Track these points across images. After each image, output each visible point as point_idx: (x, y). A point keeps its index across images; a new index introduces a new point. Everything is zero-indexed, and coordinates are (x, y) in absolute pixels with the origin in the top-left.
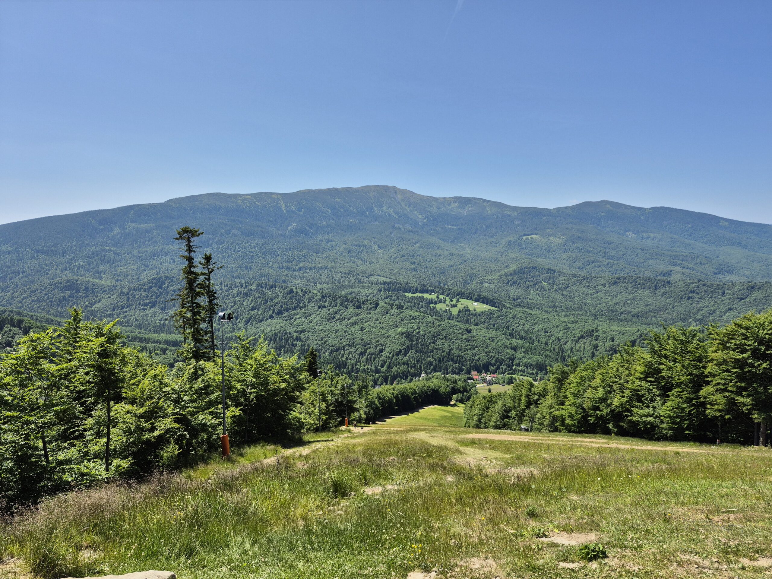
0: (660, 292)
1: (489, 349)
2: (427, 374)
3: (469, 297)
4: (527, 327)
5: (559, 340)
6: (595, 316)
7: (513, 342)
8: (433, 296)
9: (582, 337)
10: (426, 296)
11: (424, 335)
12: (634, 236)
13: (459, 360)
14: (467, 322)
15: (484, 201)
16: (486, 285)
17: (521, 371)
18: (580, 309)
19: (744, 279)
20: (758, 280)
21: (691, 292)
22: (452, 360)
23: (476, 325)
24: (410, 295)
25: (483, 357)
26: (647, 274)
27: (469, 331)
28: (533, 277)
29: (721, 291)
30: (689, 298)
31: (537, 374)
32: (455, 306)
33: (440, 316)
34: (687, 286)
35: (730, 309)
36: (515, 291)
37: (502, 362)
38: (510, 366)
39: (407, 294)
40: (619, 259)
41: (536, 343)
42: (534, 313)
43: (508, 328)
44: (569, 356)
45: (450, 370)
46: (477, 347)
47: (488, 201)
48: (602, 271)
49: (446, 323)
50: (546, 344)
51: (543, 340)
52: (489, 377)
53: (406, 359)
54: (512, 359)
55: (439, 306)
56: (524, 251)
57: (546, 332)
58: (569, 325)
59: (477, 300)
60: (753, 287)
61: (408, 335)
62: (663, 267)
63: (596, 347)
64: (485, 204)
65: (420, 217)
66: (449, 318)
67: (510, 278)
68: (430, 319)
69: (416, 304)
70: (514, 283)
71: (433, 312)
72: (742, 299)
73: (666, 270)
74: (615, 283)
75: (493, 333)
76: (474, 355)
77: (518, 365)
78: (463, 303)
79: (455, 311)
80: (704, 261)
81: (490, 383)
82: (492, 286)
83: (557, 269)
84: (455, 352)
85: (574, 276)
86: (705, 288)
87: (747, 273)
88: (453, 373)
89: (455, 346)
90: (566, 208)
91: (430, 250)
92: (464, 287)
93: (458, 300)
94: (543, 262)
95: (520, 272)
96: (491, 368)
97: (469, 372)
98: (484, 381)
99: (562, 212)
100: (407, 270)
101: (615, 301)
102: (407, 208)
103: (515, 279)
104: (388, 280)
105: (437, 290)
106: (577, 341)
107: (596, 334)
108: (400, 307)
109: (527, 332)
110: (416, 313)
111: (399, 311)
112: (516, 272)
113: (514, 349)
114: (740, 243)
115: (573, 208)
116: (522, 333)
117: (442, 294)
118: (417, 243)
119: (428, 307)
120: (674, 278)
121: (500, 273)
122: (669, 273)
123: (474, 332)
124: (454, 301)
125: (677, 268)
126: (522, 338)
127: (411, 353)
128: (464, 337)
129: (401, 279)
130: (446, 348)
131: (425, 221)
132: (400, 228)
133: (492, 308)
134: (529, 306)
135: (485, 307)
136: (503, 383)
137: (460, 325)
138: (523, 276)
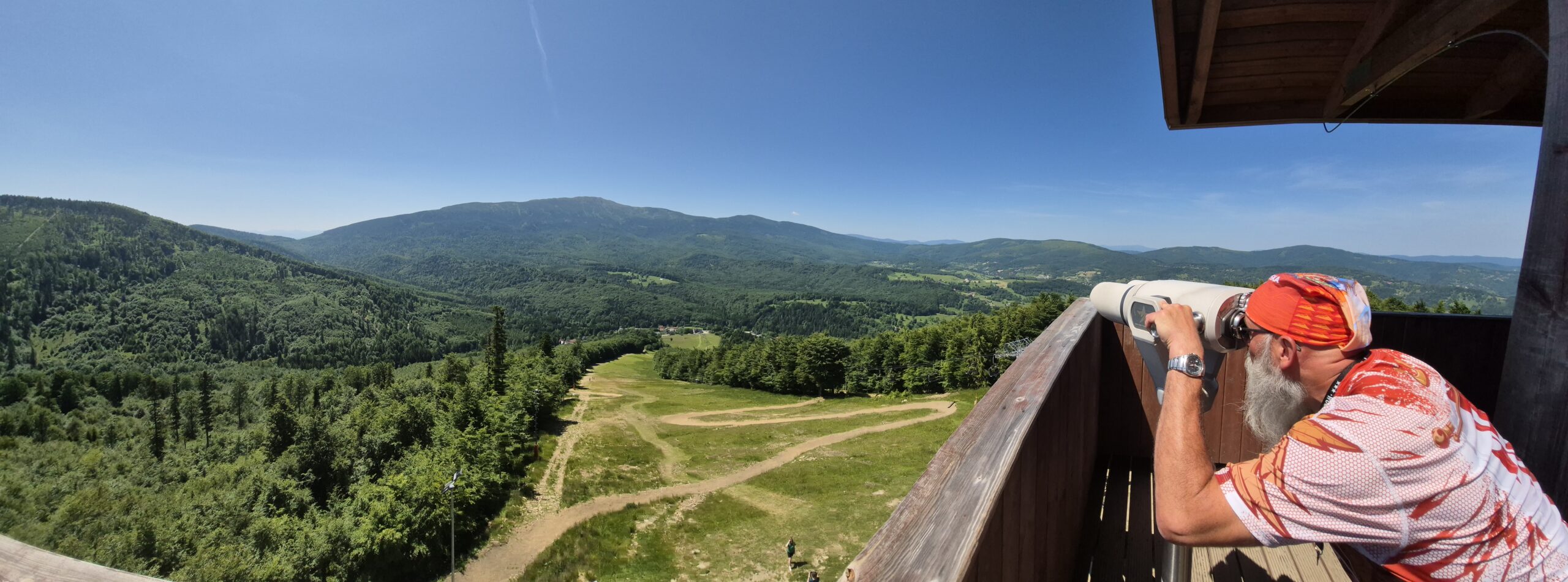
3: (657, 274)
4: (700, 294)
6: (746, 286)
7: (690, 305)
8: (629, 274)
10: (624, 274)
11: (621, 301)
12: (771, 237)
13: (649, 318)
14: (654, 291)
15: (669, 211)
16: (669, 266)
17: (695, 325)
18: (736, 281)
19: (834, 262)
20: (842, 263)
21: (806, 269)
22: (643, 318)
23: (662, 294)
24: (611, 273)
25: (668, 317)
26: (780, 258)
27: (656, 298)
28: (704, 261)
29: (822, 268)
30: (805, 272)
31: (707, 326)
32: (645, 281)
33: (634, 288)
34: (803, 265)
35: (827, 278)
36: (691, 271)
37: (681, 318)
38: (687, 322)
39: (609, 272)
40: (761, 250)
41: (706, 305)
42: (705, 285)
43: (686, 295)
44: (729, 312)
45: (642, 325)
46: (662, 310)
48: (750, 257)
49: (638, 293)
50: (714, 305)
51: (711, 303)
52: (672, 329)
54: (688, 317)
55: (634, 281)
56: (698, 244)
57: (713, 297)
58: (729, 292)
59: (662, 277)
60: (839, 267)
61: (609, 301)
62: (789, 255)
65: (622, 220)
66: (641, 289)
67: (687, 261)
68: (626, 290)
69: (616, 279)
70: (691, 265)
71: (629, 285)
72: (833, 273)
73: (791, 256)
74: (760, 264)
75: (675, 299)
76: (661, 315)
77: (693, 321)
78: (652, 278)
79: (645, 285)
80: (813, 252)
81: (672, 334)
82: (674, 267)
83: (721, 256)
84: (646, 312)
85: (732, 260)
86: (813, 267)
87: (836, 258)
88: (645, 326)
89: (645, 308)
90: (727, 218)
91: (627, 242)
92: (653, 268)
93: (648, 277)
94: (711, 252)
95: (694, 258)
96: (674, 323)
97: (656, 326)
98: (668, 332)
99: (724, 220)
100: (611, 256)
101: (760, 275)
103: (691, 262)
104: (595, 262)
105: (632, 269)
108: (604, 282)
109: (700, 297)
110: (616, 287)
111: (602, 284)
112: (692, 258)
113: (691, 310)
115: (732, 218)
117: (636, 273)
119: (625, 282)
121: (680, 258)
123: (660, 299)
124: (645, 278)
126: (696, 302)
129: (604, 262)
130: (639, 310)
131: (625, 222)
133: (674, 282)
134: (701, 280)
135: (669, 282)
136: (681, 333)
137: (649, 294)
138: (696, 260)
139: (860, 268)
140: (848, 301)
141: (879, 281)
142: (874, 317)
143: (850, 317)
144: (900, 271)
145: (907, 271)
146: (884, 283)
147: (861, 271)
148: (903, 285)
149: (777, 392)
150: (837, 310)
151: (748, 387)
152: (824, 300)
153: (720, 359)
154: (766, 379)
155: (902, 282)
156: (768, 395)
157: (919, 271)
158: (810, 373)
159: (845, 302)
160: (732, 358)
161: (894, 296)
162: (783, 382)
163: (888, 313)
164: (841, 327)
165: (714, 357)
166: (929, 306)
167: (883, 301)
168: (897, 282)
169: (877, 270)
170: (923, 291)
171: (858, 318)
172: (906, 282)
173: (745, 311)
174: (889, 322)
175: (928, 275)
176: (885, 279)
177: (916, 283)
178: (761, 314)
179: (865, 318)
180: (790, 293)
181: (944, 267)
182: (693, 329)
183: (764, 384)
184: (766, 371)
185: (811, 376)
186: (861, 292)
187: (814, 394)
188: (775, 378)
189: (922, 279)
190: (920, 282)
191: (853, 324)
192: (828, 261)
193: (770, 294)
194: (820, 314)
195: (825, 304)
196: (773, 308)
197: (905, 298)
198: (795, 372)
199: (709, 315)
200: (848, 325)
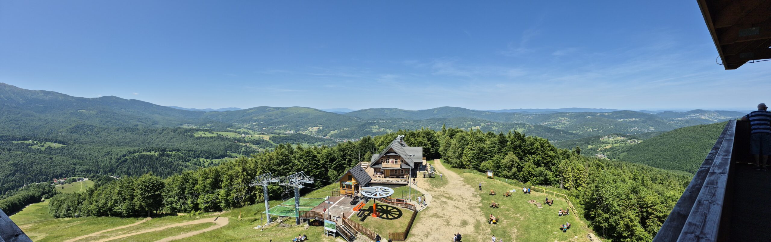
0: (134, 133)
1: (62, 166)
2: (27, 184)
3: (51, 141)
4: (81, 153)
5: (96, 157)
6: (111, 145)
7: (75, 161)
8: (30, 142)
9: (105, 155)
10: (26, 142)
11: (25, 164)
12: (124, 111)
13: (47, 174)
14: (50, 153)
15: (58, 93)
16: (60, 134)
17: (78, 174)
18: (105, 142)
19: (161, 126)
20: (166, 127)
21: (145, 132)
22: (42, 175)
23: (55, 155)
24: (16, 142)
25: (59, 171)
26: (130, 126)
27: (51, 159)
28: (83, 129)
29: (154, 131)
30: (144, 135)
31: (86, 174)
32: (43, 146)
33: (35, 152)
34: (143, 130)
35: (157, 138)
36: (74, 136)
37: (69, 171)
38: (73, 173)
39: (13, 142)
40: (119, 120)
41: (85, 160)
42: (84, 146)
43: (72, 154)
44: (100, 164)
45: (41, 180)
46: (56, 166)
47: (59, 94)
48: (113, 125)
49: (38, 156)
50: (90, 160)
51: (89, 158)
52: (62, 181)
53: (13, 178)
54: (74, 169)
55: (34, 147)
56: (79, 117)
57: (90, 154)
58: (100, 150)
59: (55, 142)
60: (164, 129)
61: (15, 165)
62: (135, 123)
63: (111, 158)
64: (58, 95)
65: (21, 100)
66: (40, 153)
67: (72, 130)
68: (28, 154)
69: (20, 147)
70: (74, 132)
71: (31, 150)
72: (161, 134)
73: (136, 124)
74: (118, 130)
75: (64, 158)
76: (54, 170)
77: (77, 172)
78: (48, 144)
79: (43, 149)
80: (149, 120)
81: (62, 184)
82: (63, 134)
83: (94, 125)
84: (44, 170)
85: (102, 128)
86: (149, 131)
87: (162, 124)
88: (43, 181)
89: (44, 167)
90: (97, 98)
91: (28, 117)
92: (48, 136)
93: (45, 143)
94: (88, 122)
95: (77, 127)
96: (64, 175)
97: (51, 179)
98: (60, 183)
99: (95, 100)
100: (14, 128)
101: (118, 138)
102: (12, 95)
103: (75, 131)
105: (32, 138)
106: (104, 157)
107: (111, 153)
108: (9, 150)
109: (81, 155)
110: (20, 152)
111: (8, 152)
112: (75, 127)
113: (75, 164)
114: (159, 113)
115: (100, 98)
116: (79, 156)
117: (35, 140)
118: (19, 113)
119: (27, 148)
120: (139, 127)
121: (67, 128)
122: (137, 125)
123: (54, 159)
124: (43, 144)
125: (140, 123)
126: (79, 158)
127: (17, 174)
128: (49, 162)
129: (9, 133)
130: (39, 169)
131: (24, 102)
132: (8, 106)
133: (63, 145)
134: (81, 143)
135: (60, 145)
136: (69, 182)
137: (47, 156)
138: (78, 129)
139: (177, 130)
140: (170, 151)
141: (188, 138)
142: (186, 162)
143: (171, 162)
144: (201, 130)
145: (206, 131)
146: (192, 139)
147: (177, 132)
148: (204, 140)
149: (124, 217)
150: (164, 157)
151: (107, 215)
152: (156, 152)
153: (90, 198)
154: (116, 209)
155: (203, 137)
156: (118, 219)
157: (214, 130)
158: (142, 201)
159: (168, 152)
160: (97, 196)
161: (198, 147)
162: (127, 210)
163: (195, 158)
164: (166, 169)
165: (87, 197)
166: (220, 153)
167: (191, 151)
168: (199, 138)
169: (187, 131)
170: (216, 143)
171: (176, 162)
172: (206, 138)
173: (110, 162)
174: (195, 164)
175: (219, 133)
176: (192, 136)
177: (212, 138)
178: (120, 163)
179: (181, 162)
180: (136, 148)
181: (230, 127)
182: (77, 178)
183: (116, 212)
184: (117, 203)
185: (143, 204)
186: (177, 145)
187: (146, 216)
188: (123, 207)
189: (216, 136)
190: (214, 137)
191: (173, 166)
192: (158, 126)
193: (125, 150)
194: (154, 161)
195: (157, 154)
196: (127, 159)
197: (205, 148)
198: (133, 202)
199: (87, 167)
200: (171, 167)
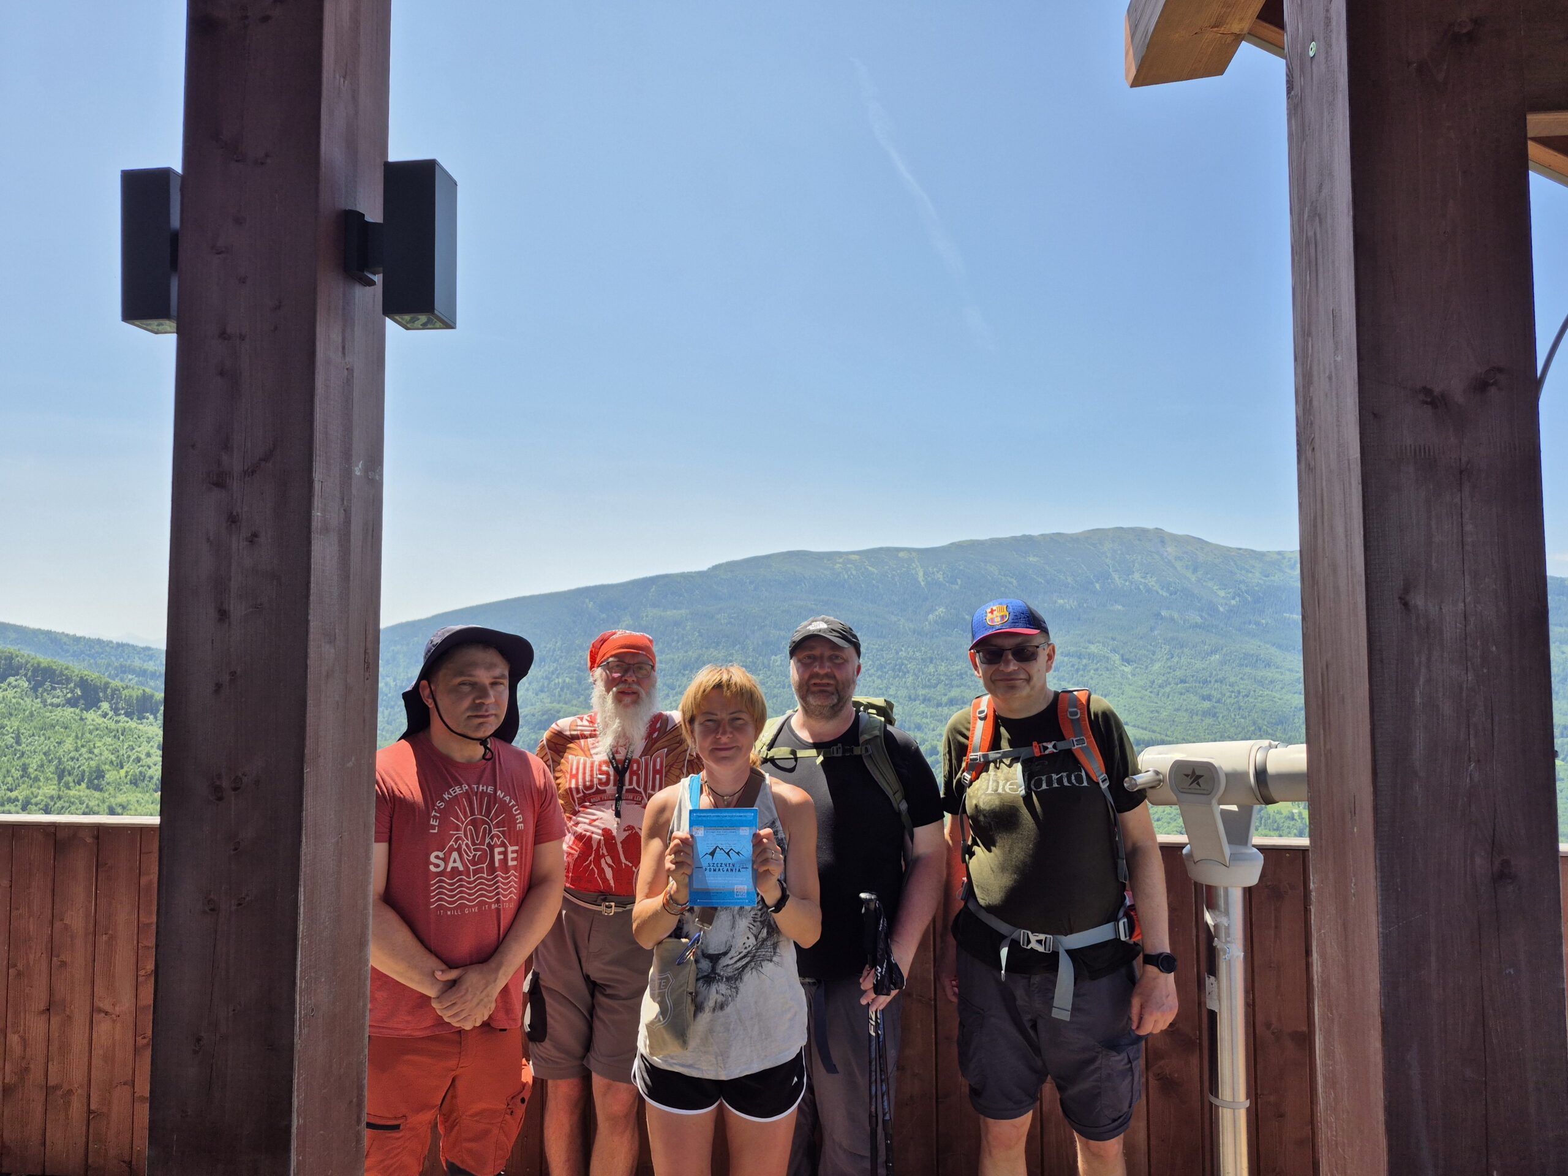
65: (1222, 593)
91: (1248, 670)
100: (1192, 713)
102: (1189, 574)
118: (1213, 652)
131: (1233, 602)
132: (1172, 619)
